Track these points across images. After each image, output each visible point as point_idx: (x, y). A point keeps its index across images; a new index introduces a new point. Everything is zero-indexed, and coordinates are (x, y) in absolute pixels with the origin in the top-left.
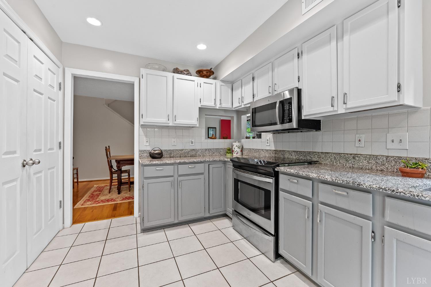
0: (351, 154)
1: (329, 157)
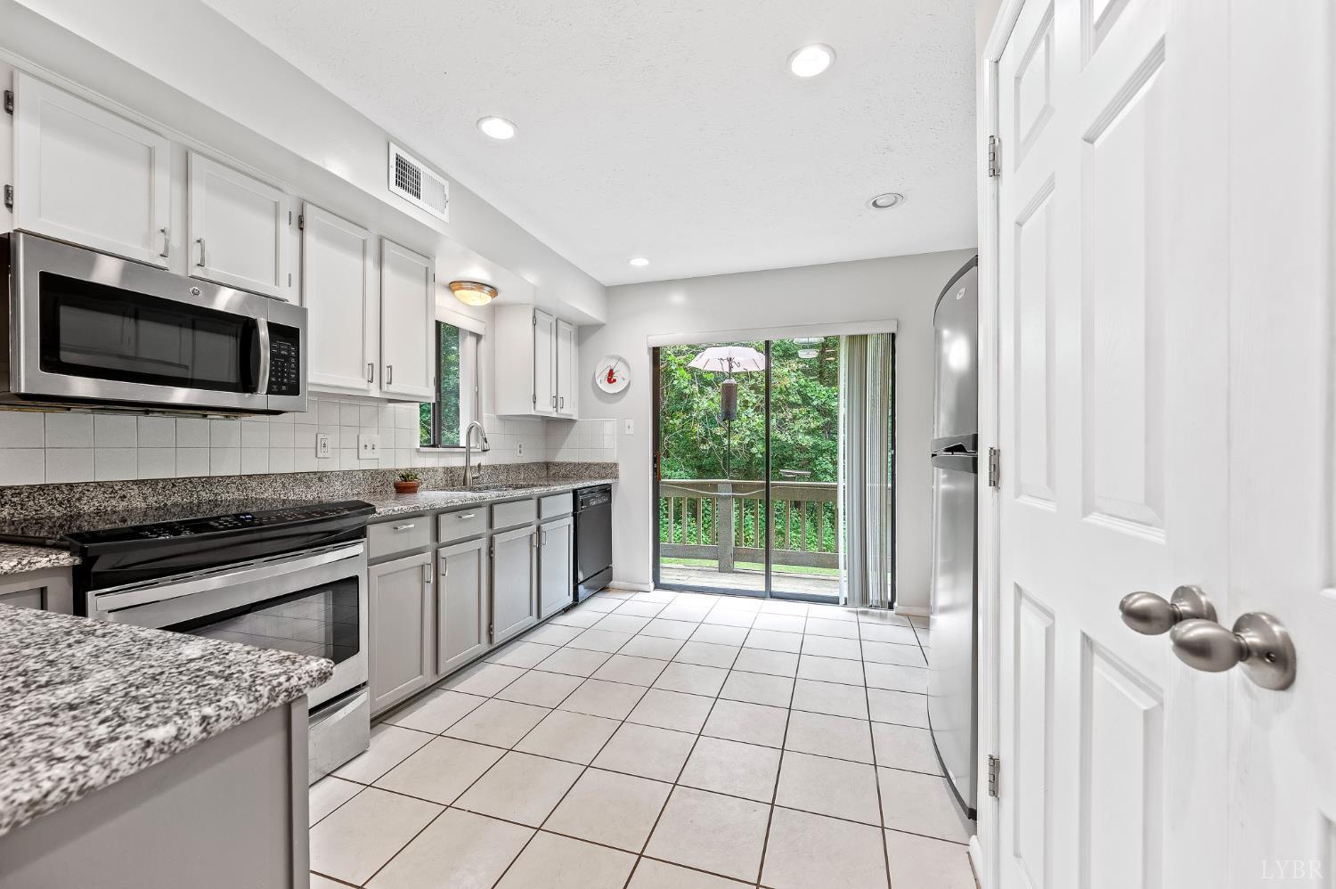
0: (315, 473)
1: (271, 485)
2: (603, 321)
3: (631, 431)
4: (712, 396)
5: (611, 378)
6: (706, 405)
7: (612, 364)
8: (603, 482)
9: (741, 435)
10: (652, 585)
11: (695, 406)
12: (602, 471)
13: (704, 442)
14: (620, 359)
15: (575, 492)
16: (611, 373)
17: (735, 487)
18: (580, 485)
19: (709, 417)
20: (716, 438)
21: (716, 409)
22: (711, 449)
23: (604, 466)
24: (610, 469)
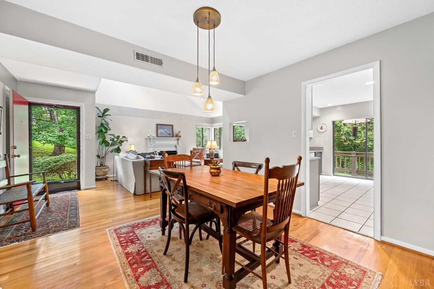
2: (319, 116)
3: (327, 140)
4: (349, 126)
5: (321, 128)
6: (346, 129)
7: (322, 125)
8: (320, 151)
9: (361, 139)
10: (332, 175)
11: (342, 130)
12: (319, 149)
13: (345, 141)
14: (324, 124)
15: (315, 152)
16: (322, 127)
17: (357, 154)
18: (316, 151)
19: (348, 133)
20: (350, 140)
21: (350, 131)
22: (349, 144)
23: (320, 148)
24: (322, 148)
